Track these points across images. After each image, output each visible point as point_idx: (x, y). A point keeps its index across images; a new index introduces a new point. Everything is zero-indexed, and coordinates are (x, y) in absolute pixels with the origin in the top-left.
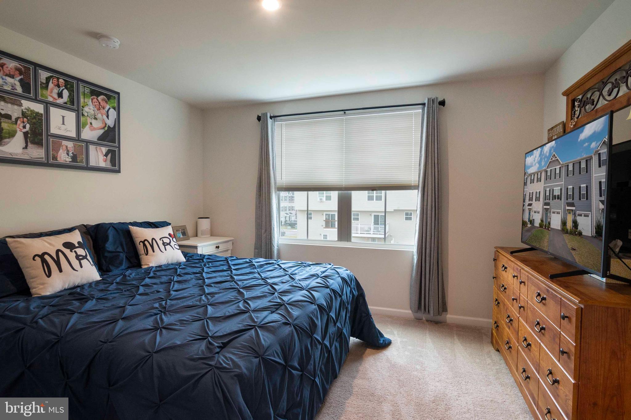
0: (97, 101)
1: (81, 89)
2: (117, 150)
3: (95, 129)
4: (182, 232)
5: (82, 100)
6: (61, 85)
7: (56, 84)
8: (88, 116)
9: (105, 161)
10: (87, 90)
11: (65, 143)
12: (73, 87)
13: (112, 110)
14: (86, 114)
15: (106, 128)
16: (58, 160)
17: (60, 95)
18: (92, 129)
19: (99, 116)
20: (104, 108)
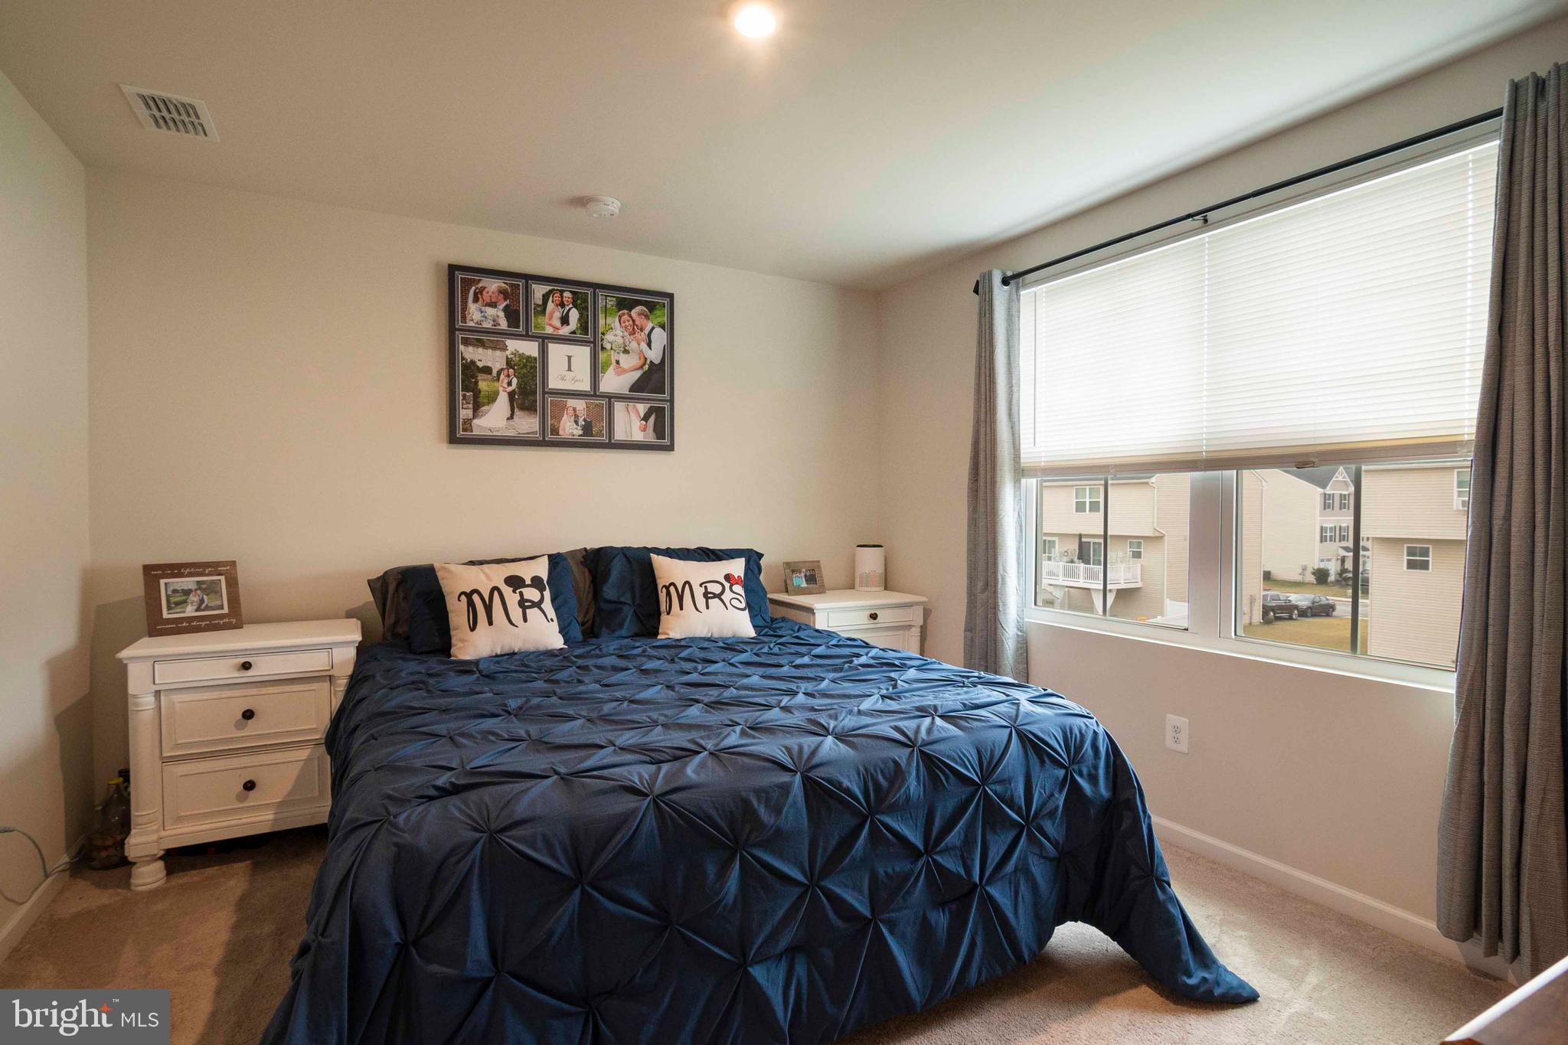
0: (629, 318)
1: (601, 303)
2: (666, 406)
3: (625, 371)
4: (806, 576)
5: (602, 322)
6: (566, 303)
7: (557, 302)
8: (612, 349)
9: (644, 430)
10: (611, 301)
11: (572, 403)
12: (585, 301)
13: (658, 331)
14: (608, 346)
15: (646, 367)
16: (560, 433)
17: (565, 320)
18: (620, 371)
19: (634, 345)
20: (642, 330)
